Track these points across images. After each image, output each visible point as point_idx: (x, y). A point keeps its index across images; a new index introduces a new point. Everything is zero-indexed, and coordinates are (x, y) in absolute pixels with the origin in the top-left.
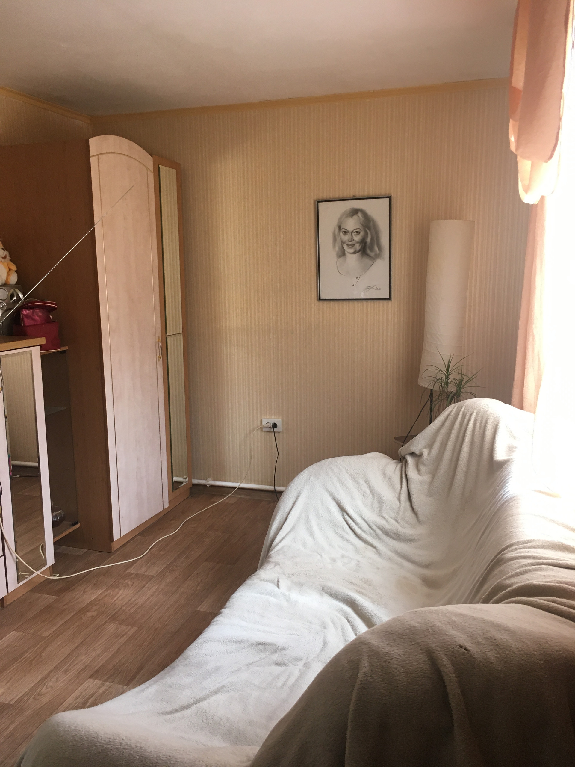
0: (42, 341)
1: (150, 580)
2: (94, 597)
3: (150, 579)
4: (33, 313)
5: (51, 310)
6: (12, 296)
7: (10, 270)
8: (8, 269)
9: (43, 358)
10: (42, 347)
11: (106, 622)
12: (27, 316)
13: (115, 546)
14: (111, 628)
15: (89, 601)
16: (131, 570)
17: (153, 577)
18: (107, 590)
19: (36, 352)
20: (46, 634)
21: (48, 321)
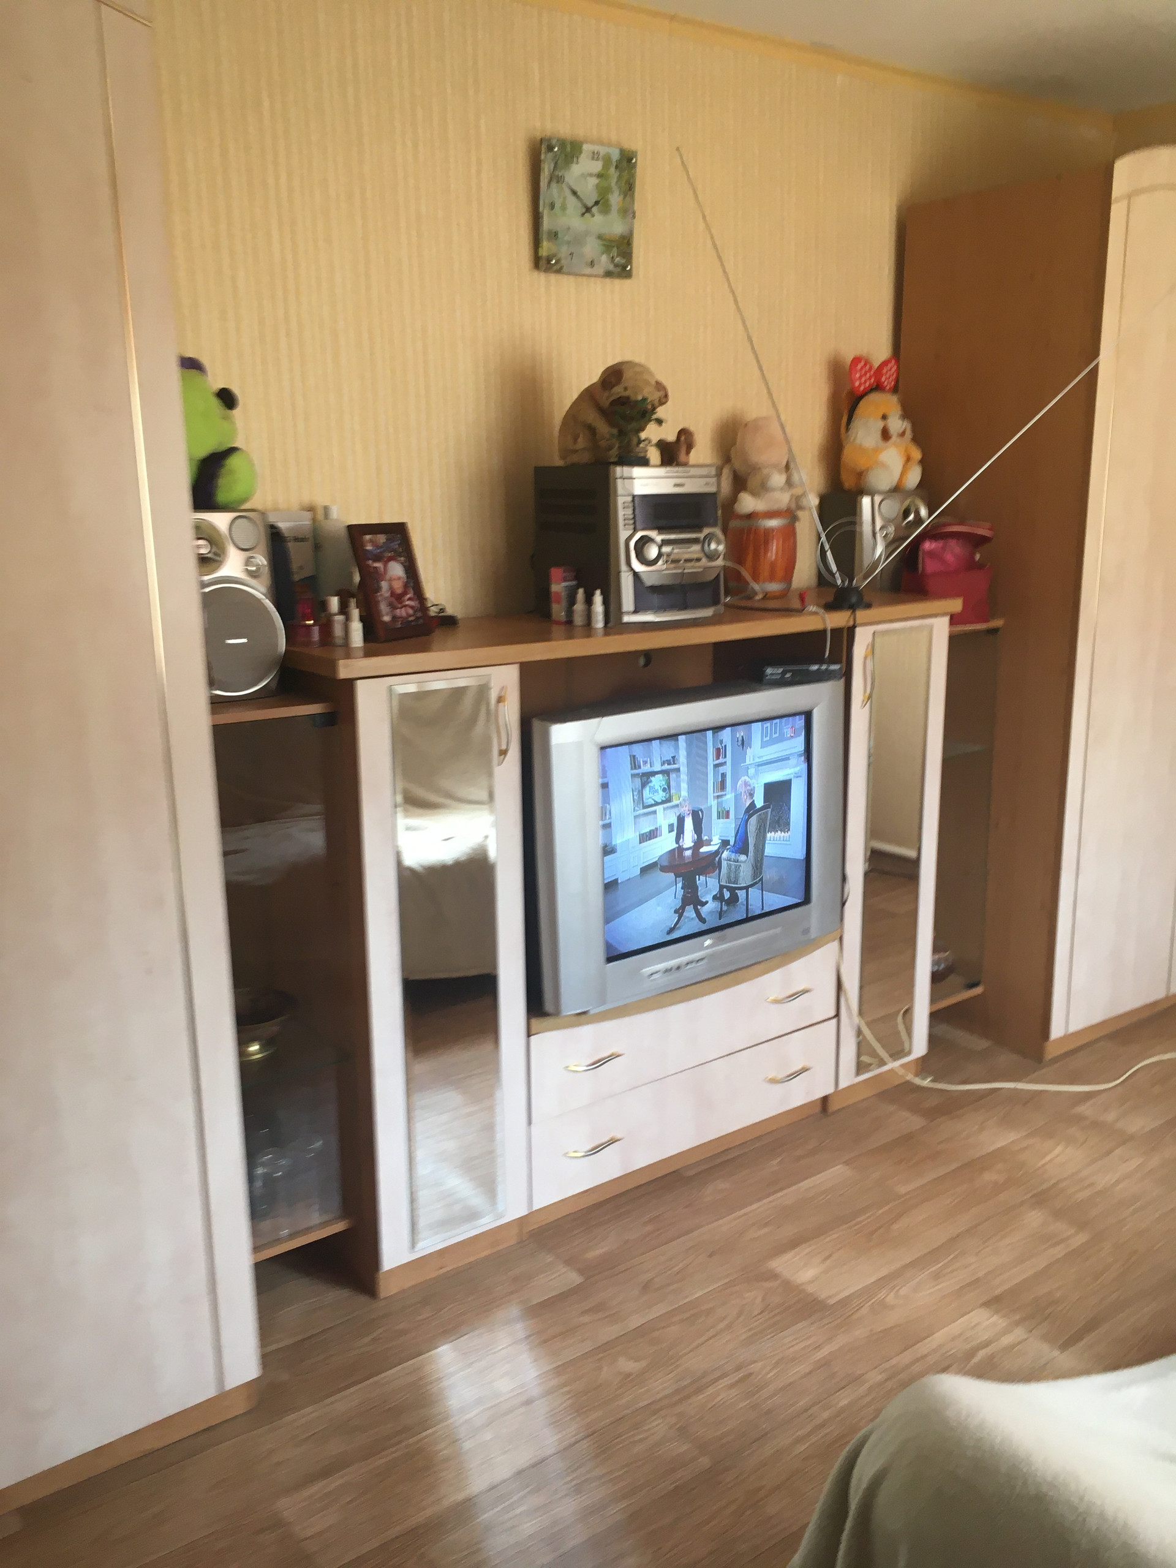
0: (956, 605)
1: (1124, 1143)
2: (1001, 1143)
3: (1126, 1139)
4: (944, 548)
5: (978, 541)
6: (906, 513)
7: (908, 459)
8: (905, 459)
9: (954, 641)
10: (954, 620)
11: (1022, 1203)
12: (931, 554)
13: (1051, 1051)
14: (1034, 1218)
15: (991, 1149)
16: (1084, 1109)
17: (1131, 1138)
18: (1028, 1136)
19: (941, 628)
20: (902, 1189)
21: (971, 566)
